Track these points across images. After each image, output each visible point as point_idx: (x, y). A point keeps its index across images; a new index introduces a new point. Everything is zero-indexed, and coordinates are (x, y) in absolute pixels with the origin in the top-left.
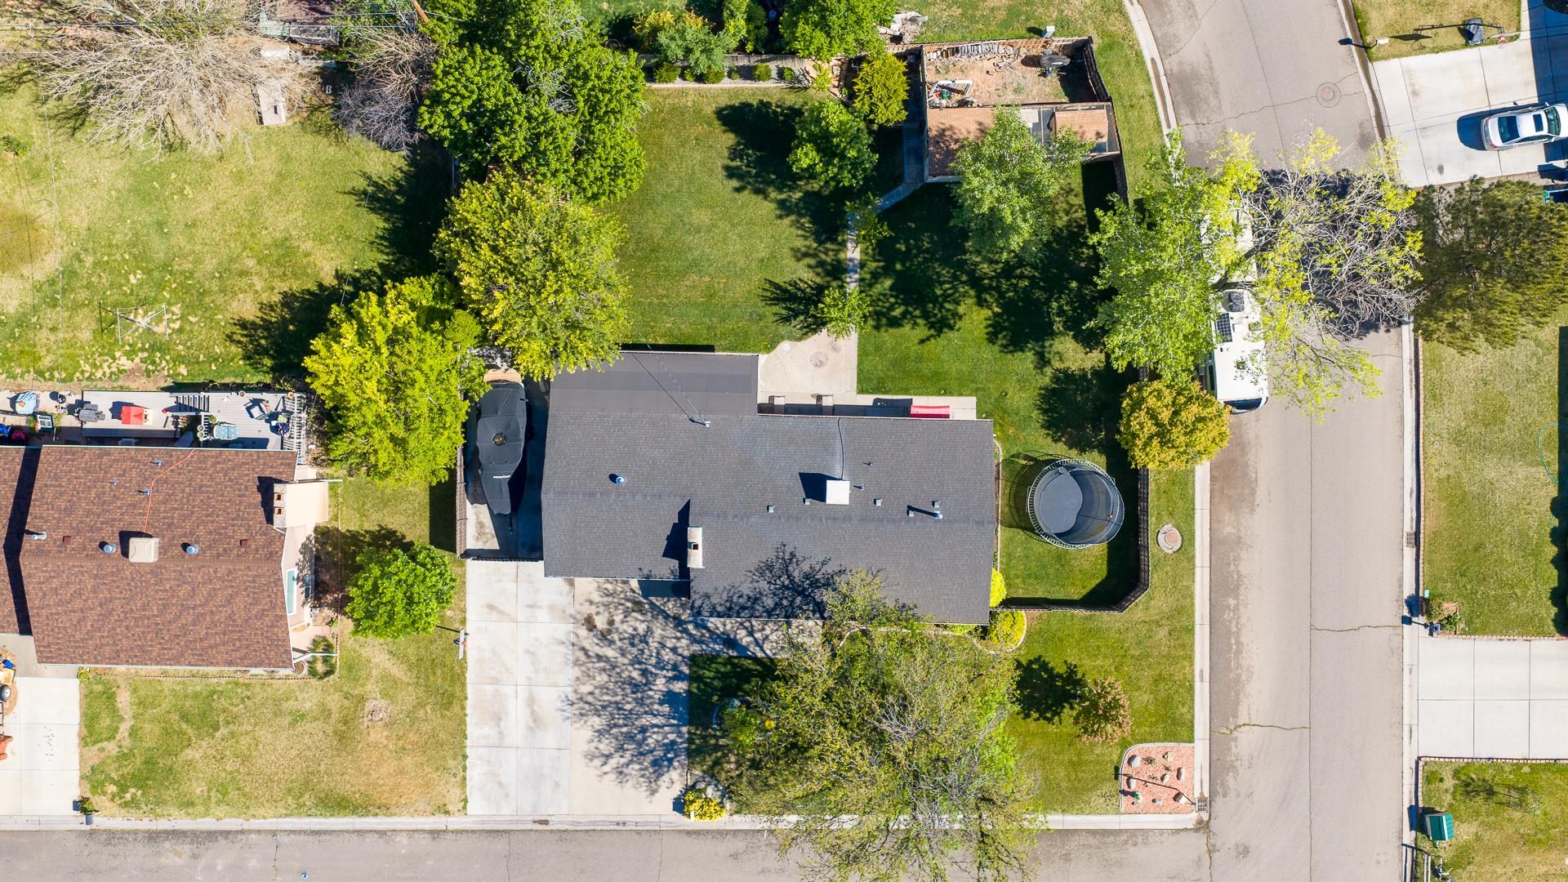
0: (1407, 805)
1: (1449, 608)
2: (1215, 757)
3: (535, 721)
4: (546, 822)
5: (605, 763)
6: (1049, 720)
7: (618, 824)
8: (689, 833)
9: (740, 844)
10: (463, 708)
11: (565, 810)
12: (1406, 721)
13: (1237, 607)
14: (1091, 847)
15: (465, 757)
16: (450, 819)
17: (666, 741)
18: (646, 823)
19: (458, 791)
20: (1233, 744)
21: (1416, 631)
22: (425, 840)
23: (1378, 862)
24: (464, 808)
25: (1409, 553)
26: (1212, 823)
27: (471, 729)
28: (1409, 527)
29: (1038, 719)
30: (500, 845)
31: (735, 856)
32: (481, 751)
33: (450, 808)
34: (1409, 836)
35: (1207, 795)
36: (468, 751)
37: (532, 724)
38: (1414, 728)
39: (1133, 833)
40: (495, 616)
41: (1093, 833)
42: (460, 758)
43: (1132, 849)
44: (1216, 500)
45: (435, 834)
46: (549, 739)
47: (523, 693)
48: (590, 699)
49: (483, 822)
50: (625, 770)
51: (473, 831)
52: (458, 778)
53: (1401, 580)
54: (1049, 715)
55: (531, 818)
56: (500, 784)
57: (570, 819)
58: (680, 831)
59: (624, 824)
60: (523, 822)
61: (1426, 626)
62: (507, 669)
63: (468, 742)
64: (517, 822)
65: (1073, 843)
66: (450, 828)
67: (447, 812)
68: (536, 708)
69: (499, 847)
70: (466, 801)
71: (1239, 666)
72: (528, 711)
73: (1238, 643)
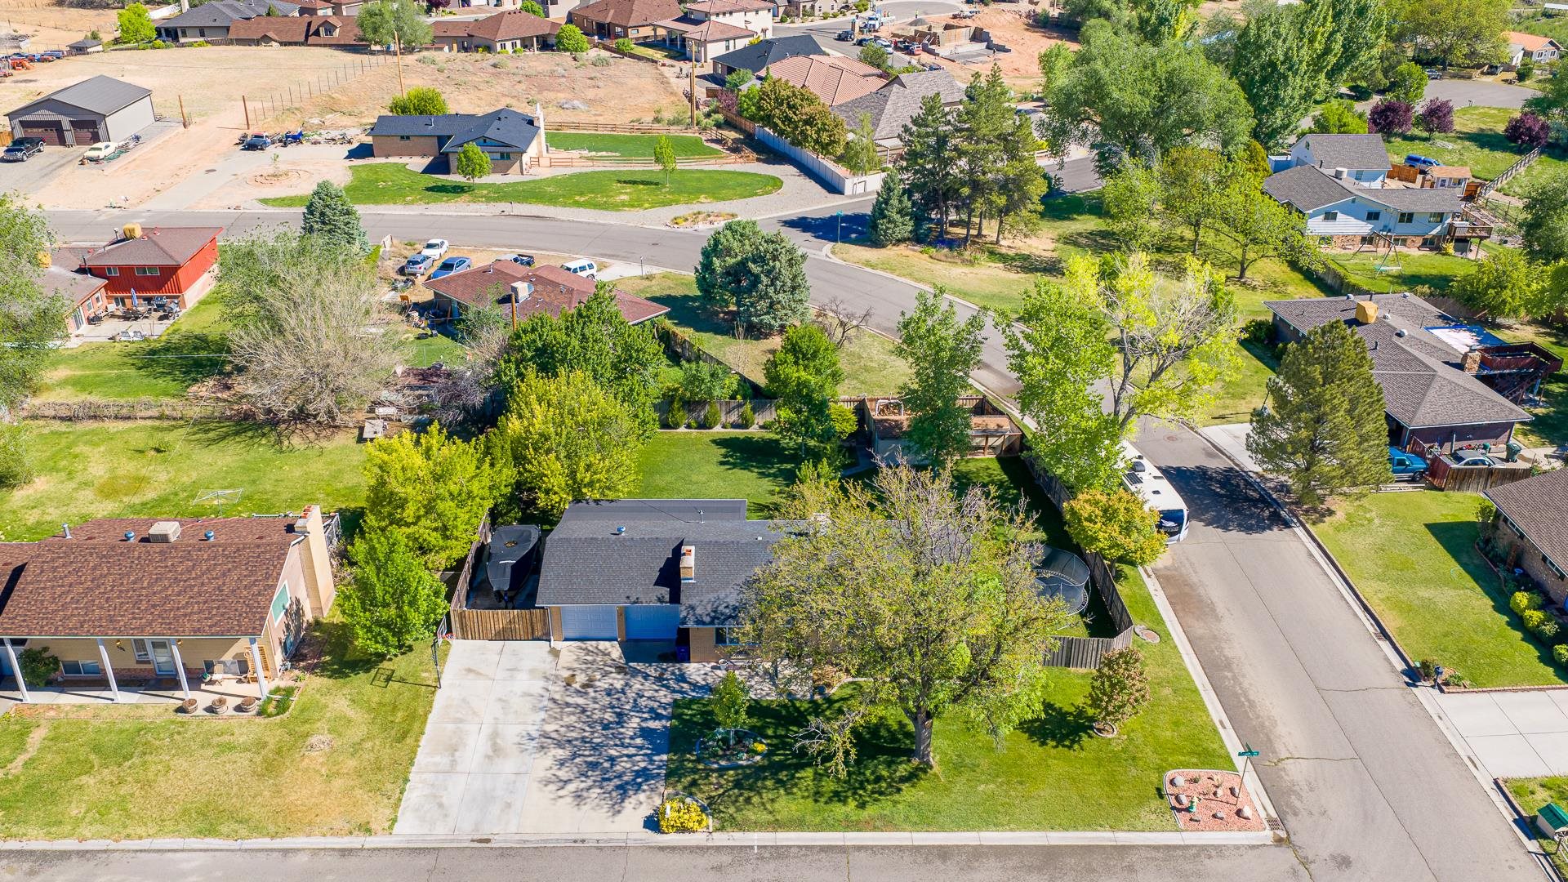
0: (1510, 820)
1: (1447, 672)
2: (1268, 785)
3: (495, 751)
4: (488, 841)
5: (562, 788)
6: (1070, 747)
7: (575, 841)
8: (661, 848)
9: (726, 859)
10: (417, 741)
11: (513, 829)
12: (1461, 752)
13: (1234, 678)
14: (1156, 859)
15: (406, 780)
16: (369, 839)
17: (636, 768)
18: (610, 840)
19: (388, 812)
20: (1283, 773)
21: (1424, 692)
22: (332, 860)
23: (1511, 868)
24: (391, 827)
25: (1385, 646)
26: (1293, 838)
27: (421, 758)
28: (1372, 629)
29: (1056, 747)
30: (424, 862)
31: (718, 869)
32: (429, 777)
33: (373, 826)
34: (1533, 845)
35: (1274, 815)
36: (411, 776)
37: (491, 754)
38: (1474, 758)
39: (1203, 848)
40: (471, 676)
41: (1156, 848)
42: (401, 781)
43: (1207, 861)
44: (1181, 614)
45: (345, 852)
46: (508, 765)
47: (487, 730)
48: (554, 735)
49: (408, 842)
50: (585, 794)
51: (394, 849)
52: (392, 801)
53: (1387, 659)
54: (1067, 743)
55: (470, 838)
56: (441, 805)
57: (517, 837)
58: (650, 847)
59: (583, 841)
60: (460, 841)
61: (1433, 687)
62: (474, 713)
63: (413, 769)
64: (452, 841)
65: (1133, 858)
66: (366, 846)
67: (369, 831)
68: (499, 741)
69: (423, 862)
70: (394, 821)
71: (1258, 717)
72: (489, 743)
73: (1248, 700)
